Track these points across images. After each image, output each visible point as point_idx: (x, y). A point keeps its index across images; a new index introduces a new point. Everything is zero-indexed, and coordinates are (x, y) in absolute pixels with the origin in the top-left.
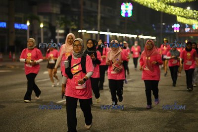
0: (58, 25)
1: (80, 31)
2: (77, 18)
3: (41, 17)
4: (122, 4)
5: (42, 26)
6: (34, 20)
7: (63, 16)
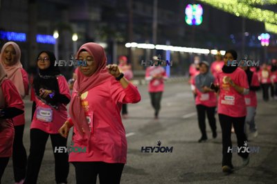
0: (98, 37)
1: (128, 45)
2: (123, 26)
3: (74, 26)
4: (186, 6)
5: (75, 38)
6: (65, 31)
7: (105, 24)
